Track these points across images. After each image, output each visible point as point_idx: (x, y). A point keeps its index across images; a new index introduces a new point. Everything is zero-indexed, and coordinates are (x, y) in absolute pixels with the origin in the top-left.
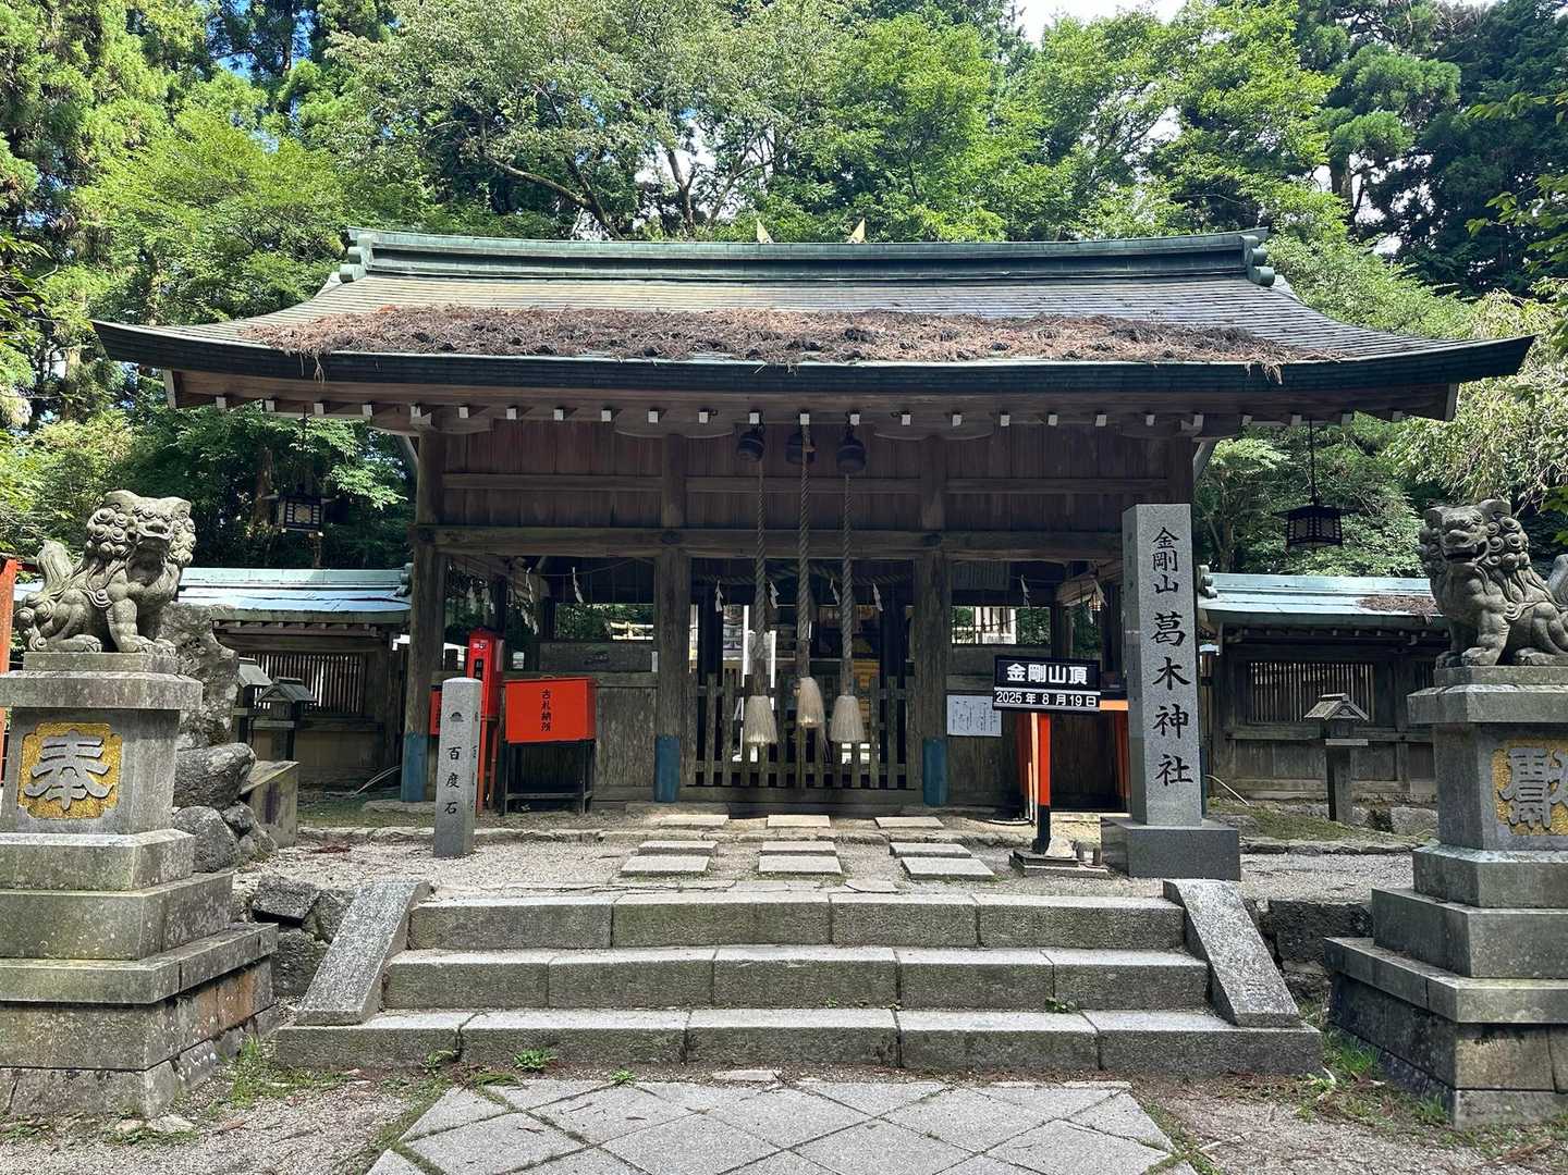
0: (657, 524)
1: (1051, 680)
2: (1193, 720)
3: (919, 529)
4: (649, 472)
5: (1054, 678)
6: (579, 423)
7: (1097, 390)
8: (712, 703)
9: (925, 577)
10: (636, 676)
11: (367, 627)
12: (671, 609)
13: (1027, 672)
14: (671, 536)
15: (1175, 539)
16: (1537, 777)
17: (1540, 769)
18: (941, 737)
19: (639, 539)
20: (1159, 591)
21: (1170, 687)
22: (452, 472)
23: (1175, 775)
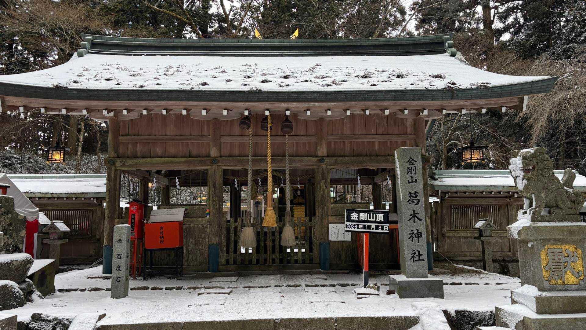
0: (208, 156)
1: (369, 219)
2: (424, 235)
3: (316, 156)
4: (205, 134)
5: (370, 218)
6: (176, 114)
7: (384, 100)
8: (232, 230)
9: (319, 176)
10: (200, 219)
11: (92, 199)
12: (215, 191)
13: (359, 216)
14: (214, 161)
15: (415, 161)
16: (559, 261)
17: (560, 257)
18: (327, 241)
19: (201, 162)
20: (409, 183)
21: (414, 222)
22: (122, 136)
23: (417, 258)
